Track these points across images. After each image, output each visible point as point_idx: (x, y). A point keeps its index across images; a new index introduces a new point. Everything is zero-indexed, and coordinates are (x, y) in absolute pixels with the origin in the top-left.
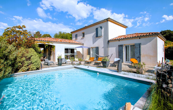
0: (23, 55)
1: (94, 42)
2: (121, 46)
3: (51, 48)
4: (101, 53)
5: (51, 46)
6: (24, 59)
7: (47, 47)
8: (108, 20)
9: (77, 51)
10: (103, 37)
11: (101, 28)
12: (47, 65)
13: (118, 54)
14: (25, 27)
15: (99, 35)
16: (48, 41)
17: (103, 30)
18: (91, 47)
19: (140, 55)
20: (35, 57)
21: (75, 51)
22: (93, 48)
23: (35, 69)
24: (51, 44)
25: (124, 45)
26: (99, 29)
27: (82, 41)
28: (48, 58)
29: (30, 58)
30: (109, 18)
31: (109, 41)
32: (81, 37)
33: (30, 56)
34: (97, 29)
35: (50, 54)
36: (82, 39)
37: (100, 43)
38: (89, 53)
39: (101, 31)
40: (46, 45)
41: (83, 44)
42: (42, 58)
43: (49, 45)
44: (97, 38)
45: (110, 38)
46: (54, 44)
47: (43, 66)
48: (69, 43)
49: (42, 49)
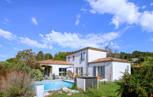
0: (34, 72)
1: (80, 63)
2: (95, 67)
3: (50, 68)
4: (84, 72)
5: (50, 66)
6: (35, 74)
7: (46, 67)
8: (88, 48)
9: (68, 70)
10: (85, 60)
11: (84, 53)
12: (47, 79)
13: (93, 72)
14: (32, 51)
15: (83, 59)
16: (48, 64)
17: (85, 55)
18: (78, 67)
19: (104, 73)
20: (40, 74)
21: (67, 70)
22: (79, 68)
23: (40, 80)
24: (49, 65)
25: (97, 66)
26: (83, 54)
27: (73, 62)
28: (48, 75)
29: (37, 74)
30: (88, 47)
31: (88, 64)
32: (72, 59)
33: (37, 73)
34: (82, 54)
35: (49, 72)
36: (73, 60)
37: (84, 64)
38: (77, 72)
39: (84, 56)
40: (46, 66)
41: (73, 65)
42: (44, 75)
43: (48, 66)
44: (82, 61)
45: (89, 61)
46: (51, 65)
47: (44, 79)
48: (63, 64)
49: (44, 68)
